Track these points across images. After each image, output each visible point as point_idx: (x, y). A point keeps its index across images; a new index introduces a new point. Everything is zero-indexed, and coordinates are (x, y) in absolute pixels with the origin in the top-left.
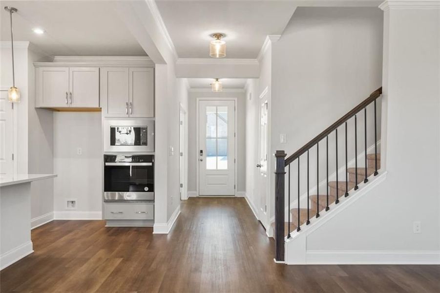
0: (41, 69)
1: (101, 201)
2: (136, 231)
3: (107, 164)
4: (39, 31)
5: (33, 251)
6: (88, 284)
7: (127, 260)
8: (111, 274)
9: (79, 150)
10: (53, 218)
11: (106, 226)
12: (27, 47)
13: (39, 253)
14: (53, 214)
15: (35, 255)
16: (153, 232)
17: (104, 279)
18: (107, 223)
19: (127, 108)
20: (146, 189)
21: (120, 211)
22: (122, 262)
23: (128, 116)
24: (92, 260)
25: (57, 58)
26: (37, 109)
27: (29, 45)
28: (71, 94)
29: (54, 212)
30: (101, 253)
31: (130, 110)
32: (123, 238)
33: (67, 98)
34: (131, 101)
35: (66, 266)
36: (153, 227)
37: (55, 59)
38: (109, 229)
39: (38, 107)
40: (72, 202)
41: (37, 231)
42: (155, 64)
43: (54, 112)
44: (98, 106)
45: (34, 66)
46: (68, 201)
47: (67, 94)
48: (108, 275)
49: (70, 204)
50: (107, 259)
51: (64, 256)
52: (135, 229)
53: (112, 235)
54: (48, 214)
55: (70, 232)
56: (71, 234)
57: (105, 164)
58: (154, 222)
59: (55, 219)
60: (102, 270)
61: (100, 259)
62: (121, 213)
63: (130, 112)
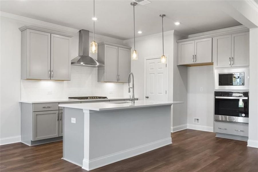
0: (180, 44)
1: (213, 120)
2: (235, 142)
3: (217, 97)
4: (177, 24)
5: (172, 143)
6: (194, 166)
7: (222, 158)
8: (209, 164)
9: (202, 89)
10: (187, 128)
11: (216, 136)
12: (173, 33)
13: (175, 144)
14: (187, 125)
15: (173, 145)
16: (247, 145)
17: (205, 166)
18: (217, 135)
19: (230, 61)
20: (243, 115)
21: (226, 128)
22: (219, 159)
23: (230, 66)
24: (201, 154)
25: (190, 36)
26: (178, 66)
27: (174, 32)
28: (196, 56)
29: (188, 124)
30: (208, 151)
31: (232, 62)
32: (224, 145)
33: (193, 58)
34: (233, 56)
35: (186, 154)
36: (247, 142)
37: (189, 37)
38: (218, 138)
39: (179, 65)
40: (198, 120)
41: (177, 133)
42: (249, 29)
43: (188, 67)
44: (211, 62)
45: (177, 43)
46: (195, 119)
47: (193, 56)
48: (208, 164)
49: (196, 120)
50: (210, 155)
51: (187, 149)
52: (234, 141)
53: (218, 142)
54: (183, 125)
55: (193, 136)
56: (193, 138)
57: (215, 97)
58: (248, 139)
59: (188, 128)
60: (205, 161)
61: (206, 154)
62: (226, 129)
63: (232, 64)
